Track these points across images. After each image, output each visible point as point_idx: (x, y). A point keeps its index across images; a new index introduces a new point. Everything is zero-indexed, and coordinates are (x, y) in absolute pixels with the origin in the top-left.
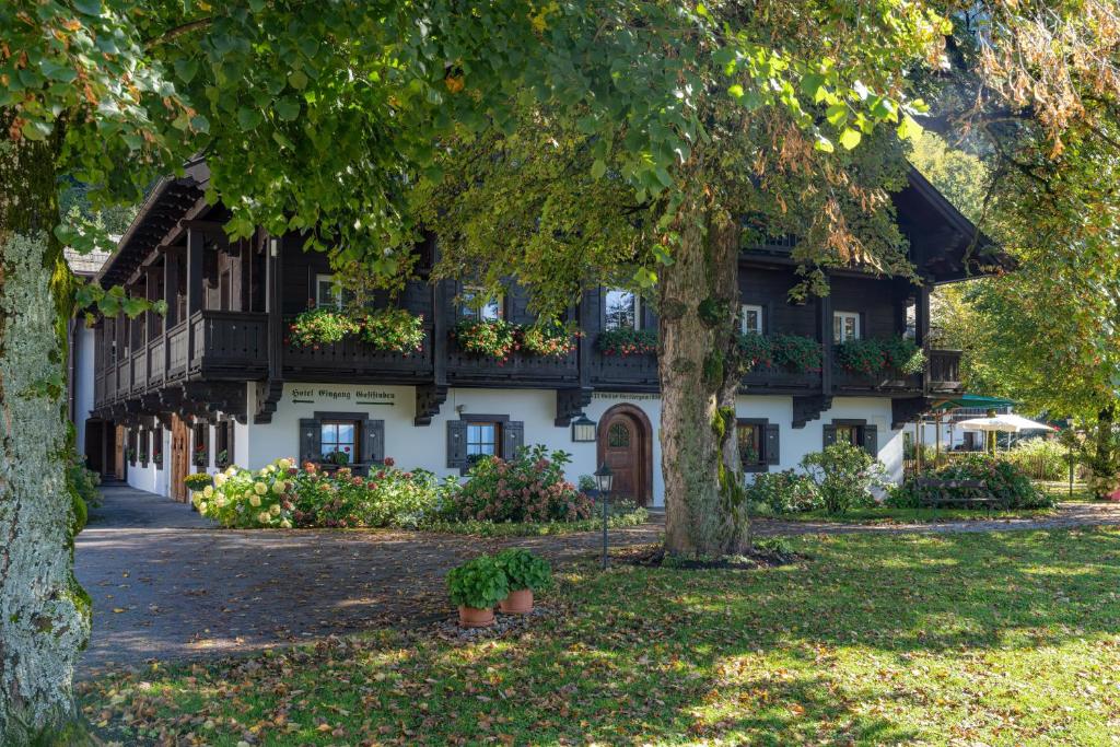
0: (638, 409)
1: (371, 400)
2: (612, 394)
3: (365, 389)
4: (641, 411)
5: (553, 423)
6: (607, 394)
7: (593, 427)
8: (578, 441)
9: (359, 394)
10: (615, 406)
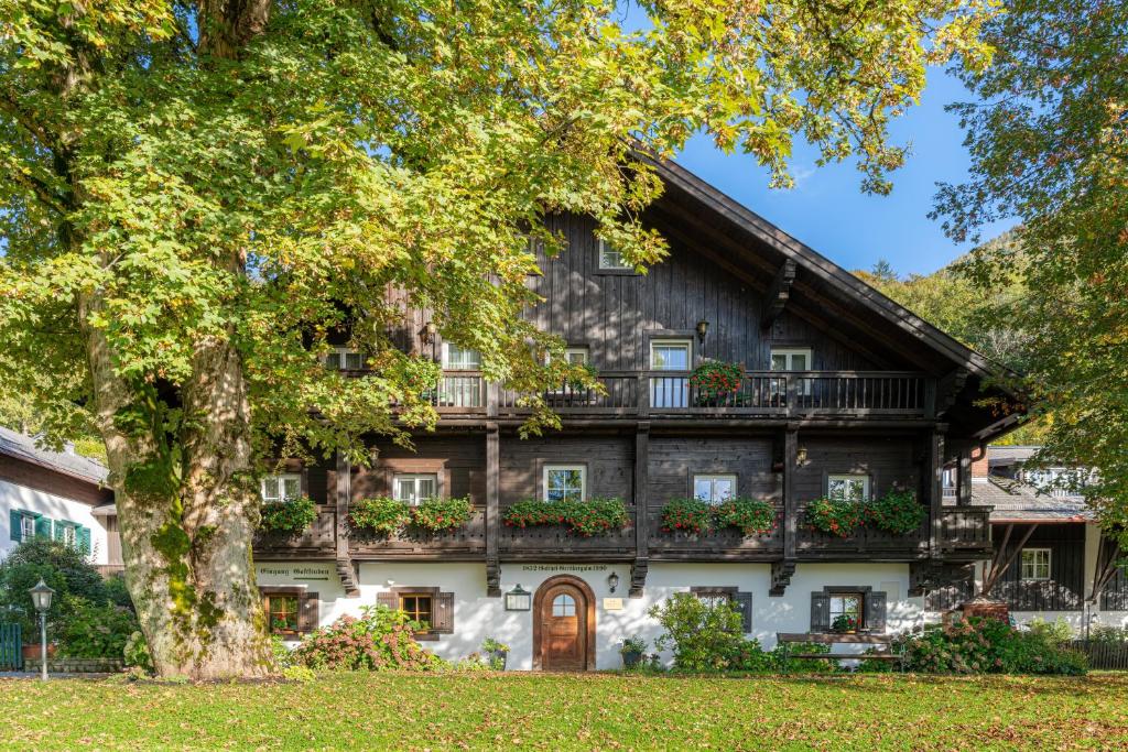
0: (579, 579)
1: (306, 576)
2: (550, 566)
3: (301, 566)
4: (582, 581)
5: (485, 593)
6: (545, 566)
7: (527, 597)
8: (511, 610)
9: (296, 571)
10: (554, 578)
